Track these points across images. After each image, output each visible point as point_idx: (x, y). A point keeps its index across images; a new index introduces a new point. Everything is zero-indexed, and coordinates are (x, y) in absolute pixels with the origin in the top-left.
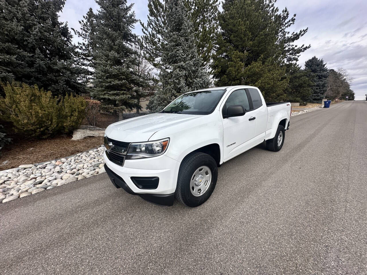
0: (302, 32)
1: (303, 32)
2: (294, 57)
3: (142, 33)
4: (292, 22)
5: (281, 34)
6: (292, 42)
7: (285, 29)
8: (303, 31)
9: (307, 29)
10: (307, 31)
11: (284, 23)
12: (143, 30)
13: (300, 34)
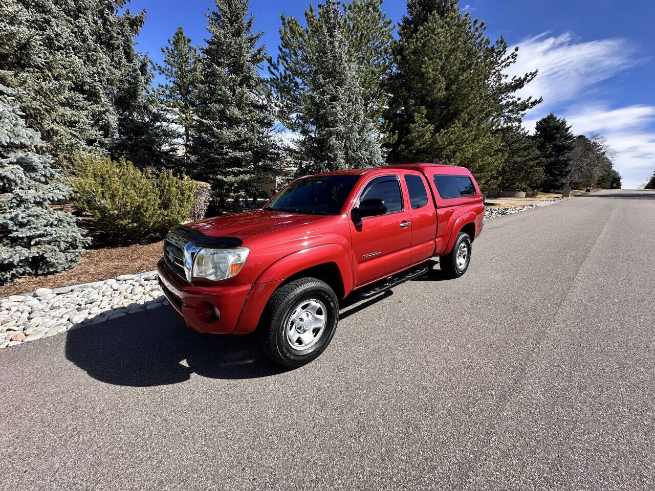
0: (528, 76)
1: (530, 76)
2: (515, 116)
3: (269, 72)
4: (512, 60)
5: (495, 79)
6: (512, 91)
7: (501, 70)
8: (530, 74)
9: (536, 72)
10: (536, 75)
11: (500, 62)
12: (269, 68)
13: (525, 79)
